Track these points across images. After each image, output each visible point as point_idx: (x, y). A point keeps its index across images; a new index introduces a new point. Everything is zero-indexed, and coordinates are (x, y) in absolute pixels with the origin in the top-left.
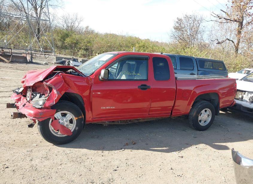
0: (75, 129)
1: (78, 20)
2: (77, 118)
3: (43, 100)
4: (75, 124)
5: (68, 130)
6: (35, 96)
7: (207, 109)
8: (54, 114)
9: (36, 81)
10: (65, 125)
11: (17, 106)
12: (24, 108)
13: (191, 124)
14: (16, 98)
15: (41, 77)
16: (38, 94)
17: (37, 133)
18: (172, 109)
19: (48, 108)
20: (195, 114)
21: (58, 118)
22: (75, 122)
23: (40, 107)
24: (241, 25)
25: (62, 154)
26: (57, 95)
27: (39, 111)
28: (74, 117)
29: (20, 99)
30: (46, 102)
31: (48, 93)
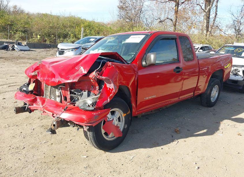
0: (124, 128)
2: (126, 114)
3: (93, 99)
4: (123, 121)
5: (119, 130)
6: (81, 95)
7: (216, 86)
8: (108, 114)
9: (78, 75)
10: (116, 125)
11: (32, 109)
12: (65, 113)
13: (203, 102)
14: (28, 99)
15: (82, 68)
16: (85, 91)
17: (71, 140)
18: (195, 90)
19: (100, 109)
20: (209, 92)
21: (109, 119)
22: (123, 119)
23: (91, 108)
24: (178, 5)
25: (127, 161)
26: (114, 91)
27: (93, 114)
28: (122, 114)
29: (34, 101)
30: (98, 101)
31: (97, 89)
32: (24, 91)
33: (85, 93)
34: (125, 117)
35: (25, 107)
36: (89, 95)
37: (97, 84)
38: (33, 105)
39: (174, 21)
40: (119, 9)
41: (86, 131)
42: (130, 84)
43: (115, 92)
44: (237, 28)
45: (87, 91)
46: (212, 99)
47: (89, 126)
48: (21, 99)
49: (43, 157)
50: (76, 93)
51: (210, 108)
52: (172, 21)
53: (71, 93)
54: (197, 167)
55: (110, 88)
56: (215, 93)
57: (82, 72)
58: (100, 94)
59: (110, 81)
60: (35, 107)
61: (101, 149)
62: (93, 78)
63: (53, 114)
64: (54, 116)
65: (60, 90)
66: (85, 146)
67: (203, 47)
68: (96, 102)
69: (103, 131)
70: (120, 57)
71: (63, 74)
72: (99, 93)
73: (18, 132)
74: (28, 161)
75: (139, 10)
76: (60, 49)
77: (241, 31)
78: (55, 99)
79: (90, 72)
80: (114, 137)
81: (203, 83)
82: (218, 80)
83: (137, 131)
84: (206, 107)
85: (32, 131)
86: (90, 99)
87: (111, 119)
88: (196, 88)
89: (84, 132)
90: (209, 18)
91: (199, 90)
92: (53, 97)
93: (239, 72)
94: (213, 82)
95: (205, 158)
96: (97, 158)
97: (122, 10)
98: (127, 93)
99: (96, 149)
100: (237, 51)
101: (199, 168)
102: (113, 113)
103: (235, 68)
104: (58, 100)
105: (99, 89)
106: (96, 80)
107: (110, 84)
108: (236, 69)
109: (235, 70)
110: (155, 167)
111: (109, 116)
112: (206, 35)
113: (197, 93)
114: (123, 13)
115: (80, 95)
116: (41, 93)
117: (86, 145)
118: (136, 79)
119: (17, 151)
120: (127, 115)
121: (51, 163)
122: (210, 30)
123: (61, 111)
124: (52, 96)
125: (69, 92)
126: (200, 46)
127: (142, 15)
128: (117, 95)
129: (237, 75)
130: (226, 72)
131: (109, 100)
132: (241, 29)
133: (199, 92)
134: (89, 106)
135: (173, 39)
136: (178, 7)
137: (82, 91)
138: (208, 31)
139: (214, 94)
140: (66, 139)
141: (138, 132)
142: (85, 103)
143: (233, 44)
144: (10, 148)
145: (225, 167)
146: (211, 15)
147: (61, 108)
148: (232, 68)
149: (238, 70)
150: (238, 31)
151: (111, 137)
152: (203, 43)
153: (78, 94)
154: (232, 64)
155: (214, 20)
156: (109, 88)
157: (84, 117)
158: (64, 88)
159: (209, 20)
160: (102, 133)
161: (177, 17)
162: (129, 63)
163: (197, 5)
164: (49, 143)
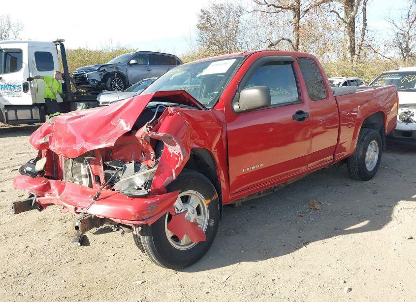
0: (209, 226)
1: (12, 28)
2: (209, 201)
3: (145, 175)
4: (206, 213)
5: (200, 229)
6: (124, 170)
7: (374, 141)
8: (175, 201)
9: (115, 135)
10: (192, 221)
11: (43, 203)
12: (97, 204)
13: (353, 173)
14: (35, 186)
15: (122, 122)
16: (130, 163)
17: (114, 255)
18: (335, 151)
19: (159, 192)
20: (361, 153)
21: (178, 210)
22: (205, 209)
23: (144, 192)
24: (298, 15)
25: (216, 286)
26: (182, 157)
27: (145, 202)
28: (203, 200)
29: (46, 188)
30: (154, 178)
31: (152, 158)
32: (28, 172)
33: (130, 166)
34: (209, 205)
35: (31, 201)
36: (137, 169)
37: (150, 149)
38: (44, 196)
39: (294, 42)
40: (198, 30)
41: (137, 235)
42: (214, 146)
43: (184, 159)
44: (404, 46)
45: (133, 162)
46: (368, 165)
47: (141, 226)
48: (24, 187)
49: (62, 289)
50: (115, 167)
51: (366, 182)
52: (291, 42)
53: (105, 168)
54: (346, 289)
55: (175, 152)
56: (372, 155)
57: (123, 128)
58: (157, 166)
59: (173, 141)
60: (48, 199)
61: (168, 267)
62: (143, 137)
63: (76, 209)
64: (77, 211)
65: (87, 164)
66: (139, 263)
67: (348, 81)
68: (151, 181)
69: (169, 234)
70: (191, 99)
71: (89, 134)
72: (157, 163)
73: (22, 246)
74: (35, 296)
75: (233, 28)
76: (101, 103)
77: (410, 49)
78: (80, 181)
79: (136, 127)
80: (192, 243)
81: (348, 138)
82: (376, 132)
83: (235, 230)
84: (359, 180)
85: (46, 243)
86: (139, 176)
87: (183, 211)
88: (338, 148)
89: (135, 236)
90: (353, 31)
91: (344, 150)
92: (77, 179)
93: (413, 115)
94: (366, 134)
95: (362, 271)
96: (160, 283)
97: (204, 32)
98: (209, 161)
99: (160, 268)
100: (406, 81)
101: (350, 289)
102: (185, 199)
103: (405, 109)
104: (85, 182)
105: (156, 157)
106: (149, 140)
107: (175, 145)
108: (407, 111)
109: (406, 113)
110: (268, 292)
111: (178, 204)
112: (352, 61)
113: (340, 155)
114: (207, 36)
115: (121, 170)
116: (58, 174)
117: (142, 261)
118: (224, 136)
119: (17, 279)
120: (212, 201)
121: (77, 298)
122: (357, 53)
123: (90, 202)
124: (75, 177)
125: (102, 167)
126: (343, 80)
127: (239, 37)
128: (187, 166)
129: (410, 122)
130: (389, 118)
131: (174, 175)
132: (410, 47)
133: (343, 155)
134: (139, 189)
135: (287, 62)
136: (299, 19)
137: (125, 162)
138: (354, 54)
139: (370, 157)
140: (107, 254)
141: (238, 233)
142: (132, 184)
143: (398, 69)
144: (4, 275)
145: (399, 285)
146: (357, 27)
147: (90, 196)
148: (400, 109)
149: (410, 112)
150: (406, 51)
151: (185, 243)
152: (347, 75)
153: (118, 169)
154: (398, 103)
155: (363, 35)
156: (173, 153)
157: (130, 209)
158: (94, 160)
159: (354, 36)
160: (168, 237)
161: (298, 35)
162: (209, 109)
163: (331, 12)
164: (76, 262)
